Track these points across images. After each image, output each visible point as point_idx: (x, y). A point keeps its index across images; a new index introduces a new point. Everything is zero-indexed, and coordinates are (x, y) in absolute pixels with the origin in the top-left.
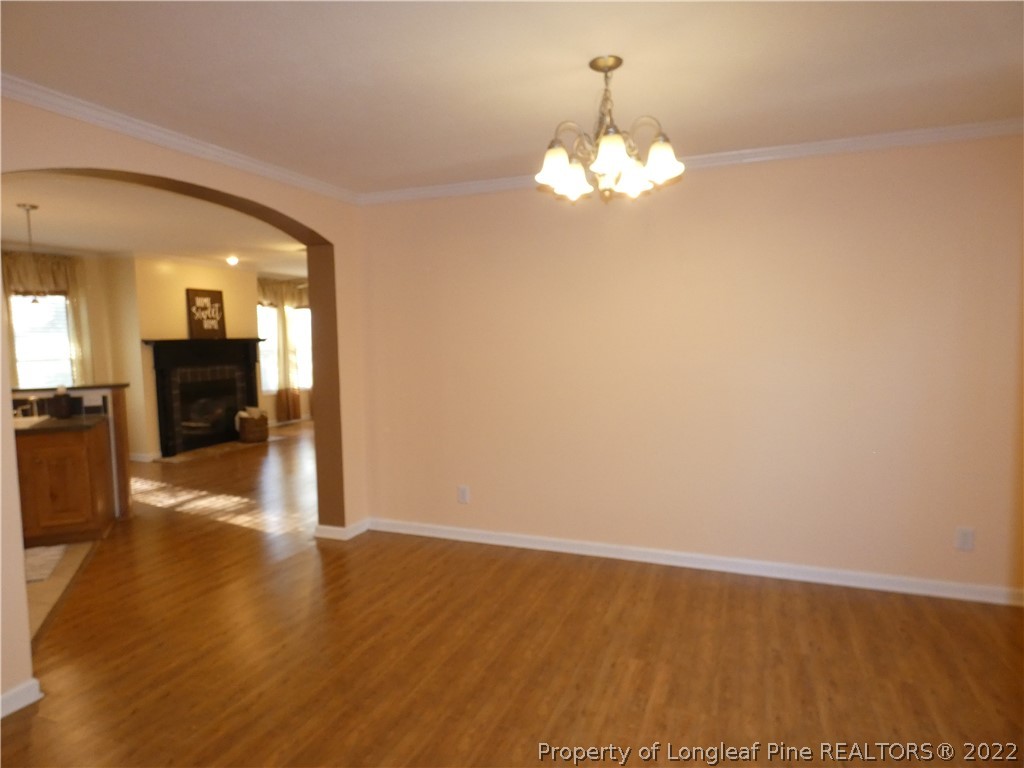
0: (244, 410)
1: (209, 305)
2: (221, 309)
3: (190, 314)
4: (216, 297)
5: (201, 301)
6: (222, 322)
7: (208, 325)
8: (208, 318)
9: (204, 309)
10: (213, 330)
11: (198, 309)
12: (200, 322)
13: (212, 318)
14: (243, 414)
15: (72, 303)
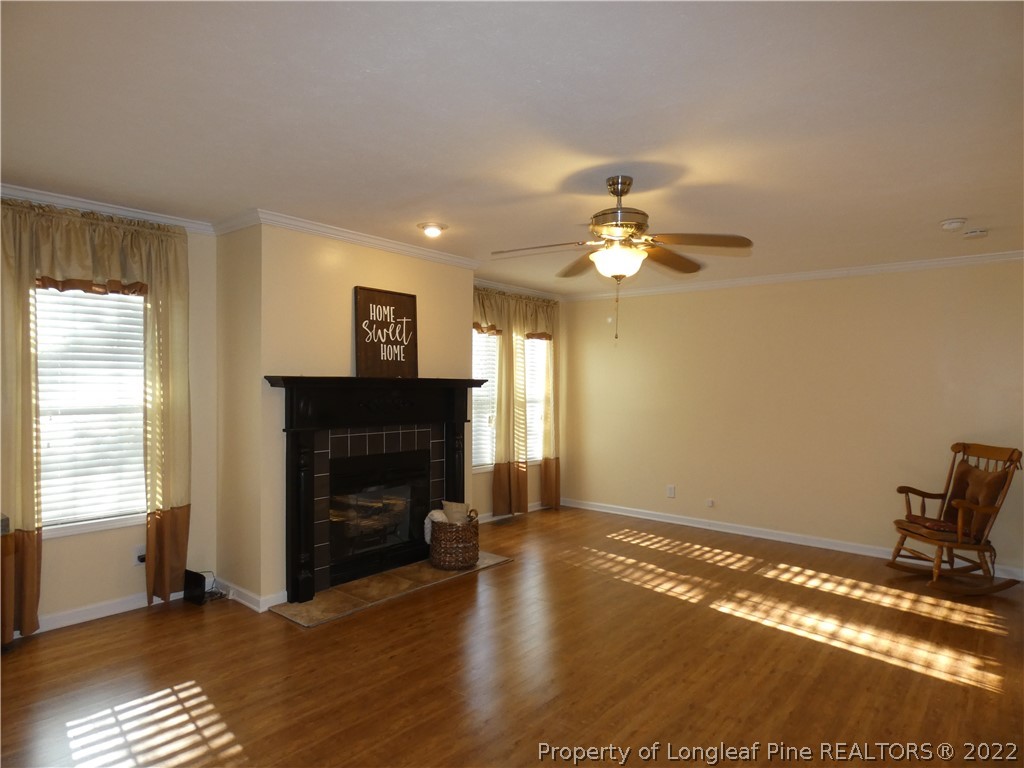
0: (441, 507)
1: (391, 318)
2: (412, 328)
3: (359, 334)
4: (405, 305)
5: (378, 312)
6: (412, 350)
7: (387, 353)
8: (388, 342)
9: (384, 325)
10: (395, 362)
11: (372, 323)
12: (375, 347)
13: (396, 343)
14: (437, 515)
15: (156, 306)
